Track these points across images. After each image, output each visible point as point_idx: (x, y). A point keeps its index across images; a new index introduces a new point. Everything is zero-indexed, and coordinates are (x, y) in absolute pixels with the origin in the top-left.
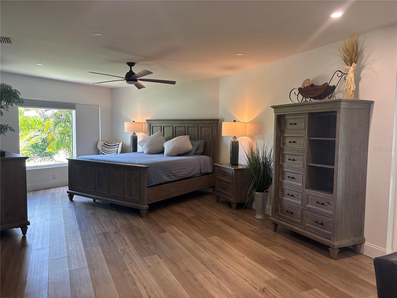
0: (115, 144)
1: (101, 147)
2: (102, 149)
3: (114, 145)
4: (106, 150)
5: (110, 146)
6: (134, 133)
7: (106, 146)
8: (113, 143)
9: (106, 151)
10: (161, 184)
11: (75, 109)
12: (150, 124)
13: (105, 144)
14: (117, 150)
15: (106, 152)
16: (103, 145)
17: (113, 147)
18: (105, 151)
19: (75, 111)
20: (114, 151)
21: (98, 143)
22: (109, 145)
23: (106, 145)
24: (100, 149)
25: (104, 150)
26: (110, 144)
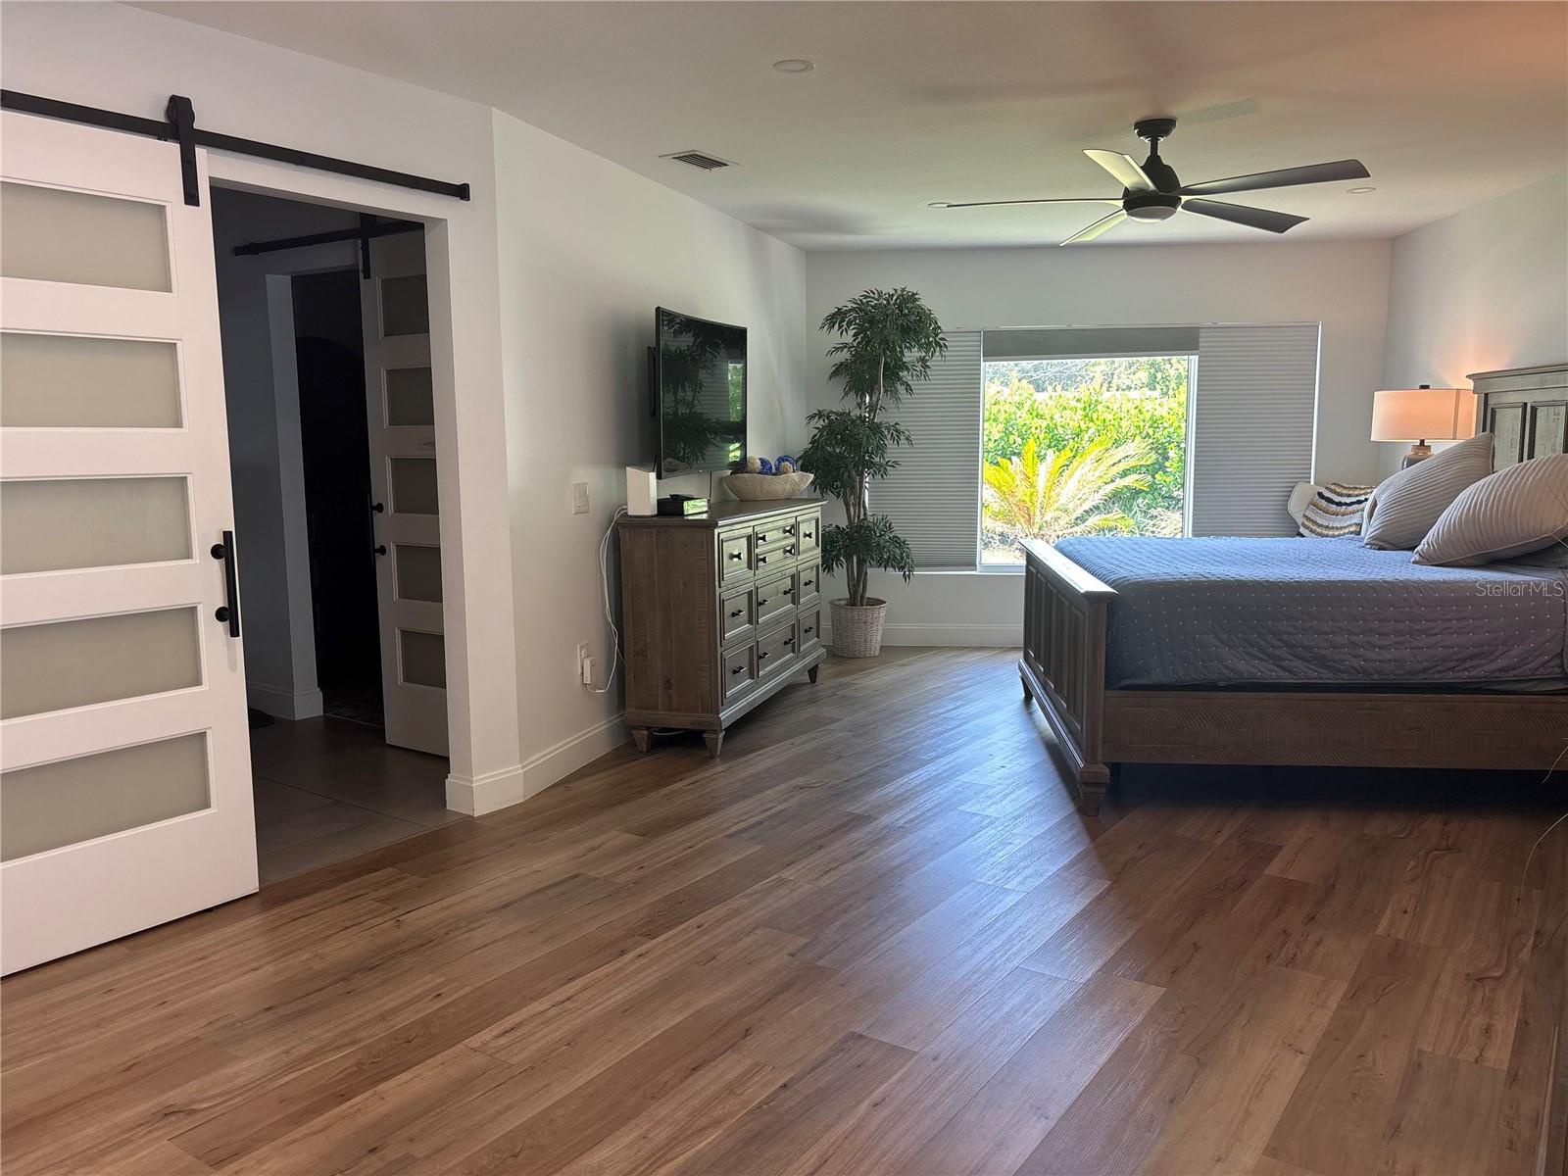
0: (1358, 498)
1: (1305, 507)
2: (1305, 516)
3: (1354, 499)
4: (1319, 521)
5: (1339, 504)
6: (1422, 442)
7: (1324, 503)
8: (1356, 492)
9: (1320, 526)
10: (1212, 687)
11: (1197, 349)
12: (1486, 395)
13: (1320, 495)
14: (1356, 524)
15: (1319, 530)
16: (1312, 499)
17: (1350, 508)
18: (1314, 528)
19: (1197, 357)
20: (1348, 526)
21: (1291, 492)
22: (1337, 499)
23: (1325, 501)
24: (1300, 520)
25: (1313, 521)
26: (1341, 495)
